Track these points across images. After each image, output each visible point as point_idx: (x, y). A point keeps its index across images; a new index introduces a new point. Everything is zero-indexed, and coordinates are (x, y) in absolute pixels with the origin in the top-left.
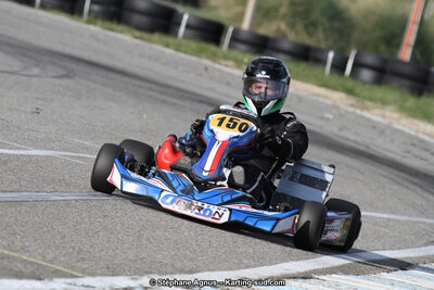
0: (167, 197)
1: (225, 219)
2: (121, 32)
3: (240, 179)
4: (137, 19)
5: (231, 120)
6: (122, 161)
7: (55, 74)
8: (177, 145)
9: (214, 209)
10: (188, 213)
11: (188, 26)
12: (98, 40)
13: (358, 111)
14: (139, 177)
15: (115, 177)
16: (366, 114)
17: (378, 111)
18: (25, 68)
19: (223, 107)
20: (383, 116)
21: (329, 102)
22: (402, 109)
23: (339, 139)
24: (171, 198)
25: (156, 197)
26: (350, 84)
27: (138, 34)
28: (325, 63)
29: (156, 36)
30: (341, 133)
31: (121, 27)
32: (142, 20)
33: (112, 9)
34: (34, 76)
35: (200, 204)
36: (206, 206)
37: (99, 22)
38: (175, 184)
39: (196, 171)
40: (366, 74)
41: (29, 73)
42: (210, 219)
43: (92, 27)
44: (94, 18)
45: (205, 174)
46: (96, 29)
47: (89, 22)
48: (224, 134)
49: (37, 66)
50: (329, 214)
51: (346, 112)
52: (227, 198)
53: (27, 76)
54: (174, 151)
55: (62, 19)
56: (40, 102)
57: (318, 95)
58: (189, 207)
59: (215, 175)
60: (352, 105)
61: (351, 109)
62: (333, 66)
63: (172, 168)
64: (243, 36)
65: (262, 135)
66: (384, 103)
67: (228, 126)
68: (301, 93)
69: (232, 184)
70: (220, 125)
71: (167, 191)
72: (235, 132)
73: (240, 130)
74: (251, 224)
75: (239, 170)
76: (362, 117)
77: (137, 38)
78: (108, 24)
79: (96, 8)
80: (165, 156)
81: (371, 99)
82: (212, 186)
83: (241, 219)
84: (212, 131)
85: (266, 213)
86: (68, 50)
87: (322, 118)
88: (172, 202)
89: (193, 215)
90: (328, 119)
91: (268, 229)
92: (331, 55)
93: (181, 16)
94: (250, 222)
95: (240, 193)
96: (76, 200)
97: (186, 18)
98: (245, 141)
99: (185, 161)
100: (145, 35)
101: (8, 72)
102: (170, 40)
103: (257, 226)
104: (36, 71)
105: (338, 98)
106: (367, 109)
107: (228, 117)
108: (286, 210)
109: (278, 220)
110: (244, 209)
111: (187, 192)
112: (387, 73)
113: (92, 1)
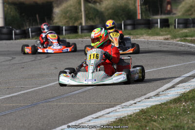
11: (65, 30)
13: (136, 39)
16: (138, 39)
17: (142, 37)
20: (144, 38)
22: (148, 35)
61: (133, 40)
64: (85, 28)
66: (142, 34)
79: (33, 34)
81: (137, 35)
97: (64, 28)
112: (135, 25)
113: (32, 32)
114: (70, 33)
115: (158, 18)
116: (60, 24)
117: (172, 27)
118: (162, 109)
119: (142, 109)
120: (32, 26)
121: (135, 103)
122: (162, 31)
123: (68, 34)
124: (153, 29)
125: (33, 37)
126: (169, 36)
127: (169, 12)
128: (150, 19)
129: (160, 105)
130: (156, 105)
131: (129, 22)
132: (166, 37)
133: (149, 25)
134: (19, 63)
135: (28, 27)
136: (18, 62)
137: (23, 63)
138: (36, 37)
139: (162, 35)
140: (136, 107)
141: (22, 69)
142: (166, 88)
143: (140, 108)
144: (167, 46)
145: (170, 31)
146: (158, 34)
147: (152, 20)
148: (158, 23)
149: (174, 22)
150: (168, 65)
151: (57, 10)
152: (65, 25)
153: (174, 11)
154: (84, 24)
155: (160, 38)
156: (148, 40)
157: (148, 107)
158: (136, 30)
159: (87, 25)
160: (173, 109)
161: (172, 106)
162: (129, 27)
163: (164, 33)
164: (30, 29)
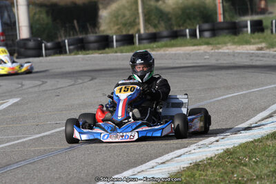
0: (104, 136)
1: (136, 137)
2: (92, 53)
3: (138, 115)
5: (125, 88)
6: (78, 126)
8: (105, 109)
9: (129, 134)
10: (117, 140)
11: (117, 41)
13: (216, 51)
14: (88, 130)
15: (77, 135)
16: (220, 51)
17: (225, 48)
19: (120, 82)
20: (228, 49)
21: (202, 51)
22: (234, 43)
24: (106, 136)
25: (99, 137)
32: (95, 45)
35: (121, 134)
36: (125, 134)
38: (106, 128)
39: (115, 118)
42: (129, 140)
45: (119, 118)
47: (70, 55)
48: (123, 96)
50: (189, 118)
52: (135, 126)
54: (103, 112)
57: (195, 50)
58: (117, 137)
59: (125, 117)
60: (212, 49)
61: (213, 51)
63: (103, 121)
64: (144, 36)
65: (143, 90)
66: (225, 43)
67: (124, 91)
69: (135, 119)
70: (120, 92)
71: (104, 133)
72: (129, 93)
73: (131, 91)
74: (150, 135)
75: (136, 111)
77: (101, 54)
80: (100, 116)
81: (219, 44)
82: (125, 123)
83: (144, 135)
84: (117, 96)
85: (156, 127)
88: (107, 138)
89: (120, 140)
91: (159, 135)
92: (187, 31)
93: (112, 37)
94: (149, 135)
95: (140, 122)
97: (114, 37)
98: (135, 95)
99: (108, 115)
103: (154, 135)
105: (203, 48)
106: (220, 48)
107: (124, 87)
108: (166, 122)
109: (163, 129)
110: (144, 129)
111: (113, 130)
112: (216, 30)
113: (69, 45)
114: (123, 45)
115: (248, 20)
116: (109, 33)
117: (267, 32)
118: (255, 147)
119: (227, 149)
120: (70, 36)
121: (217, 141)
122: (253, 38)
123: (120, 46)
124: (240, 36)
125: (71, 51)
126: (263, 45)
127: (263, 11)
128: (237, 21)
129: (252, 142)
130: (247, 143)
131: (206, 26)
132: (260, 46)
133: (234, 29)
134: (52, 90)
135: (63, 39)
136: (50, 88)
137: (57, 89)
138: (76, 52)
139: (254, 44)
140: (218, 146)
141: (56, 98)
142: (260, 118)
143: (225, 148)
144: (262, 59)
145: (265, 38)
146: (248, 42)
147: (239, 22)
148: (247, 27)
149: (270, 25)
150: (263, 85)
151: (104, 13)
152: (115, 33)
153: (270, 9)
154: (142, 31)
155: (250, 48)
156: (234, 52)
157: (236, 145)
158: (216, 38)
159: (147, 32)
160: (271, 148)
161: (269, 143)
162: (207, 34)
163: (257, 40)
164: (66, 41)
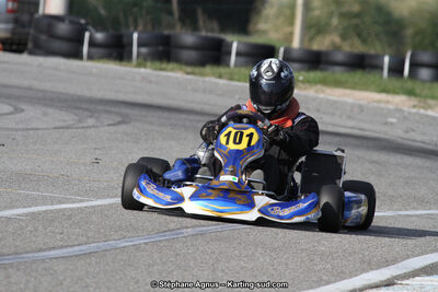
2: (172, 70)
4: (187, 54)
7: (111, 122)
11: (238, 54)
12: (151, 82)
13: (422, 111)
16: (430, 113)
18: (80, 121)
21: (391, 107)
23: (406, 142)
26: (410, 84)
27: (189, 69)
28: (382, 68)
29: (208, 69)
30: (407, 136)
31: (171, 66)
32: (191, 55)
33: (161, 48)
34: (89, 127)
37: (149, 64)
40: (425, 73)
41: (85, 125)
43: (142, 70)
44: (143, 60)
46: (147, 71)
47: (139, 65)
49: (91, 117)
51: (409, 113)
53: (83, 127)
55: (112, 67)
56: (97, 152)
57: (379, 102)
60: (414, 106)
61: (414, 110)
62: (390, 70)
64: (295, 55)
68: (362, 102)
76: (427, 116)
77: (188, 73)
78: (158, 64)
79: (144, 50)
81: (433, 98)
86: (121, 97)
87: (386, 123)
90: (392, 124)
92: (387, 59)
93: (230, 45)
96: (146, 244)
97: (235, 45)
100: (197, 70)
101: (62, 128)
102: (222, 70)
104: (91, 121)
105: (399, 101)
106: (430, 107)
113: (139, 45)
164: (135, 36)
